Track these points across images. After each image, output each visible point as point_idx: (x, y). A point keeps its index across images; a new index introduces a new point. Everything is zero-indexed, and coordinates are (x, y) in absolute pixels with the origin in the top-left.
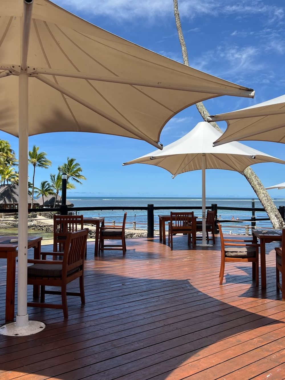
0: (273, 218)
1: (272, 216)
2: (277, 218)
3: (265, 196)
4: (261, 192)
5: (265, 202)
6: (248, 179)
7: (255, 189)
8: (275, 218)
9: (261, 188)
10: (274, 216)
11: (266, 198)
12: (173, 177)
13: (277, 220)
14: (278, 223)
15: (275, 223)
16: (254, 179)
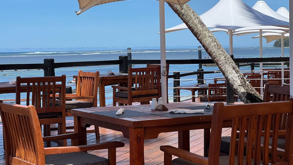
0: (231, 71)
1: (228, 70)
2: (235, 71)
3: (213, 40)
4: (206, 35)
5: (215, 49)
6: (183, 15)
7: (195, 30)
8: (234, 71)
9: (205, 29)
10: (232, 69)
11: (215, 44)
12: (78, 13)
13: (236, 75)
14: (238, 79)
15: (234, 78)
16: (192, 16)
